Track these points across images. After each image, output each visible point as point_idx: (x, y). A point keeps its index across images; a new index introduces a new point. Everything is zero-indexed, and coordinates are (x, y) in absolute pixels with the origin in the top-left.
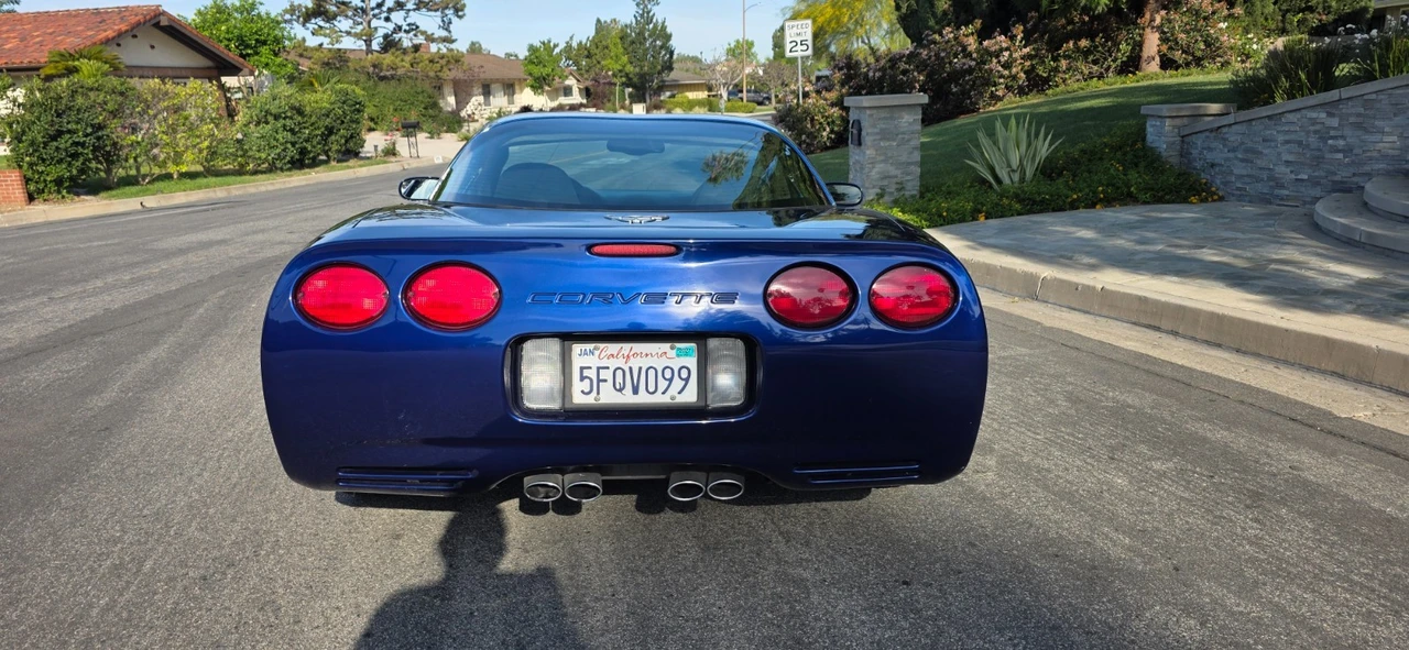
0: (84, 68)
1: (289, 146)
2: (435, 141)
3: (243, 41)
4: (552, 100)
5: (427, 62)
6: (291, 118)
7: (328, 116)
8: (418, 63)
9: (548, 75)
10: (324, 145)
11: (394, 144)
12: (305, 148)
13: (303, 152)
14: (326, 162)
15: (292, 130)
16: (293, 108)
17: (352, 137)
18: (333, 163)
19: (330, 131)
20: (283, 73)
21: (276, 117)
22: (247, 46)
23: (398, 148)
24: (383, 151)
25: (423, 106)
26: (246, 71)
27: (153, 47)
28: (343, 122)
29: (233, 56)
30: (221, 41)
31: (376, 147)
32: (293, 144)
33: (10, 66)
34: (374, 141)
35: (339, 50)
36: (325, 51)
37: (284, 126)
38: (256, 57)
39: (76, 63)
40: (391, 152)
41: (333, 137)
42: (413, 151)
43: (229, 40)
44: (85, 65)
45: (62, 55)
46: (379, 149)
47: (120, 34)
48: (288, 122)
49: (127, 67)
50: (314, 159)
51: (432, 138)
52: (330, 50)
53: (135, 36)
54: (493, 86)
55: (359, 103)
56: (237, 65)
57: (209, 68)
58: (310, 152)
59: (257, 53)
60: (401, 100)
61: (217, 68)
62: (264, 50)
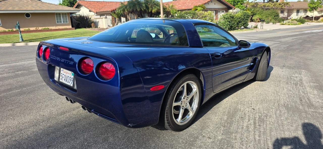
0: (198, 9)
1: (228, 25)
2: (274, 25)
3: (235, 2)
4: (319, 14)
5: (278, 5)
6: (230, 19)
7: (240, 19)
8: (275, 5)
9: (316, 7)
10: (237, 25)
11: (257, 25)
12: (232, 26)
13: (231, 27)
14: (238, 29)
15: (230, 22)
16: (230, 17)
17: (245, 23)
18: (239, 30)
19: (240, 22)
20: (242, 8)
21: (226, 19)
22: (236, 3)
23: (258, 26)
24: (254, 27)
25: (274, 16)
26: (233, 8)
27: (215, 4)
28: (243, 20)
29: (231, 6)
30: (230, 2)
31: (252, 26)
32: (229, 25)
33: (188, 9)
34: (251, 24)
35: (256, 3)
36: (253, 3)
37: (228, 21)
38: (237, 5)
39: (197, 8)
40: (256, 27)
41: (240, 24)
42: (262, 27)
43: (232, 2)
44: (199, 8)
45: (196, 6)
46: (253, 26)
47: (208, 2)
48: (229, 20)
49: (206, 8)
50: (234, 28)
51: (273, 24)
52: (254, 3)
53: (212, 2)
54: (300, 10)
55: (249, 15)
56: (232, 7)
57: (226, 8)
58: (233, 27)
59: (237, 4)
60: (269, 14)
61: (228, 8)
62: (239, 3)
